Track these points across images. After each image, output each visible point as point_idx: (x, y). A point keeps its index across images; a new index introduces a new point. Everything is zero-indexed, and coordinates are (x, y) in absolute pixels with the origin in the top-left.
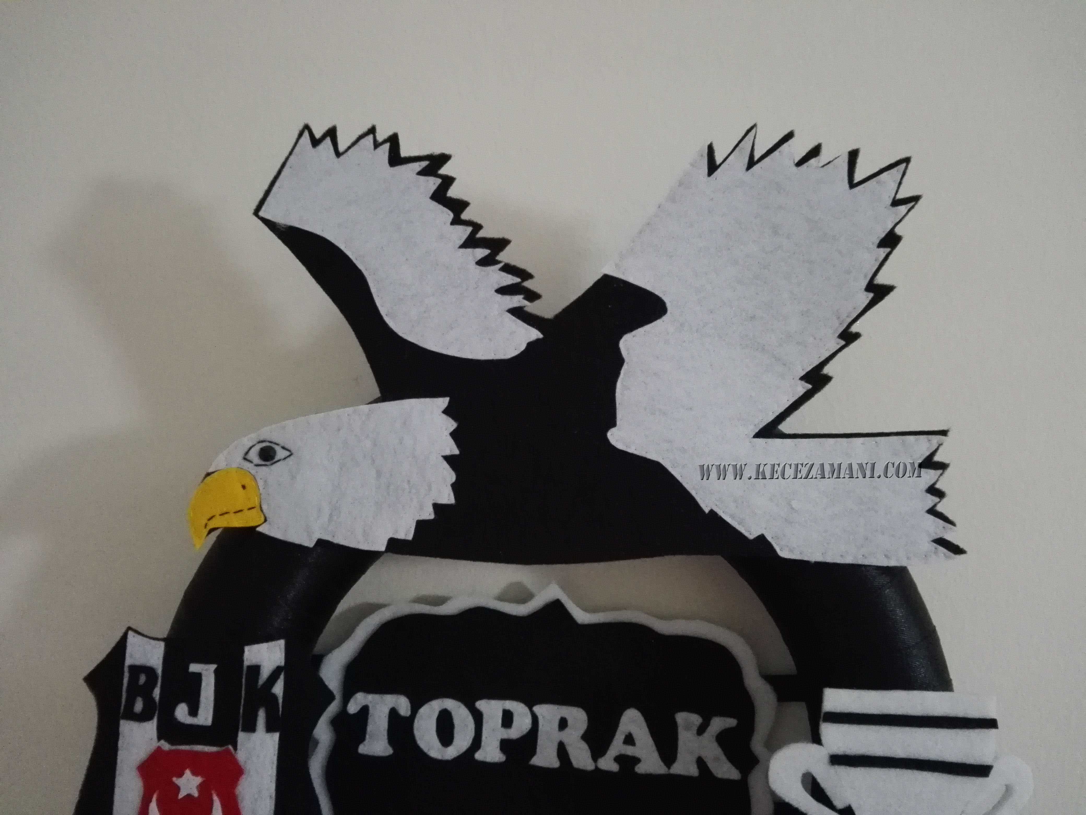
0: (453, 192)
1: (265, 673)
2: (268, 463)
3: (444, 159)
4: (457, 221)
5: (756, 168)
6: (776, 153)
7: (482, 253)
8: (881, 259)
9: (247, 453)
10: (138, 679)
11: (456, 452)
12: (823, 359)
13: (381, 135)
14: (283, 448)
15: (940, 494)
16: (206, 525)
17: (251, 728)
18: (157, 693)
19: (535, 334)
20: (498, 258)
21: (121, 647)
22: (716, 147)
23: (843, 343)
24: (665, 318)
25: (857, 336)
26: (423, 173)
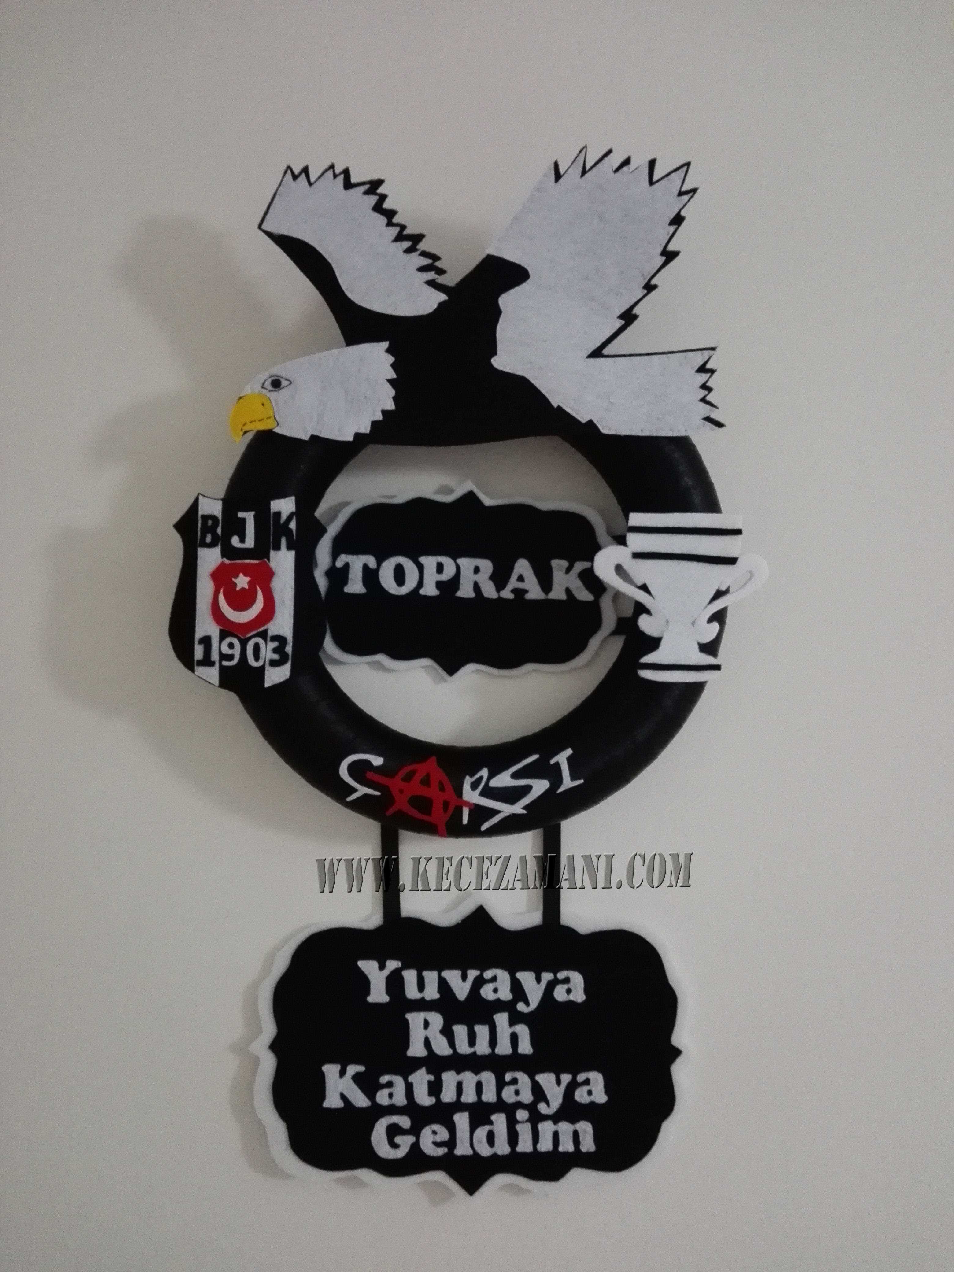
0: (387, 205)
1: (284, 517)
2: (277, 389)
3: (380, 182)
4: (390, 224)
5: (587, 175)
6: (600, 164)
7: (407, 244)
8: (671, 233)
9: (263, 384)
10: (207, 523)
11: (395, 376)
12: (631, 304)
13: (338, 170)
14: (286, 380)
15: (710, 390)
16: (242, 429)
17: (277, 548)
18: (219, 531)
19: (443, 297)
20: (418, 247)
21: (195, 504)
22: (560, 163)
23: (645, 292)
24: (528, 282)
25: (655, 287)
26: (367, 193)
